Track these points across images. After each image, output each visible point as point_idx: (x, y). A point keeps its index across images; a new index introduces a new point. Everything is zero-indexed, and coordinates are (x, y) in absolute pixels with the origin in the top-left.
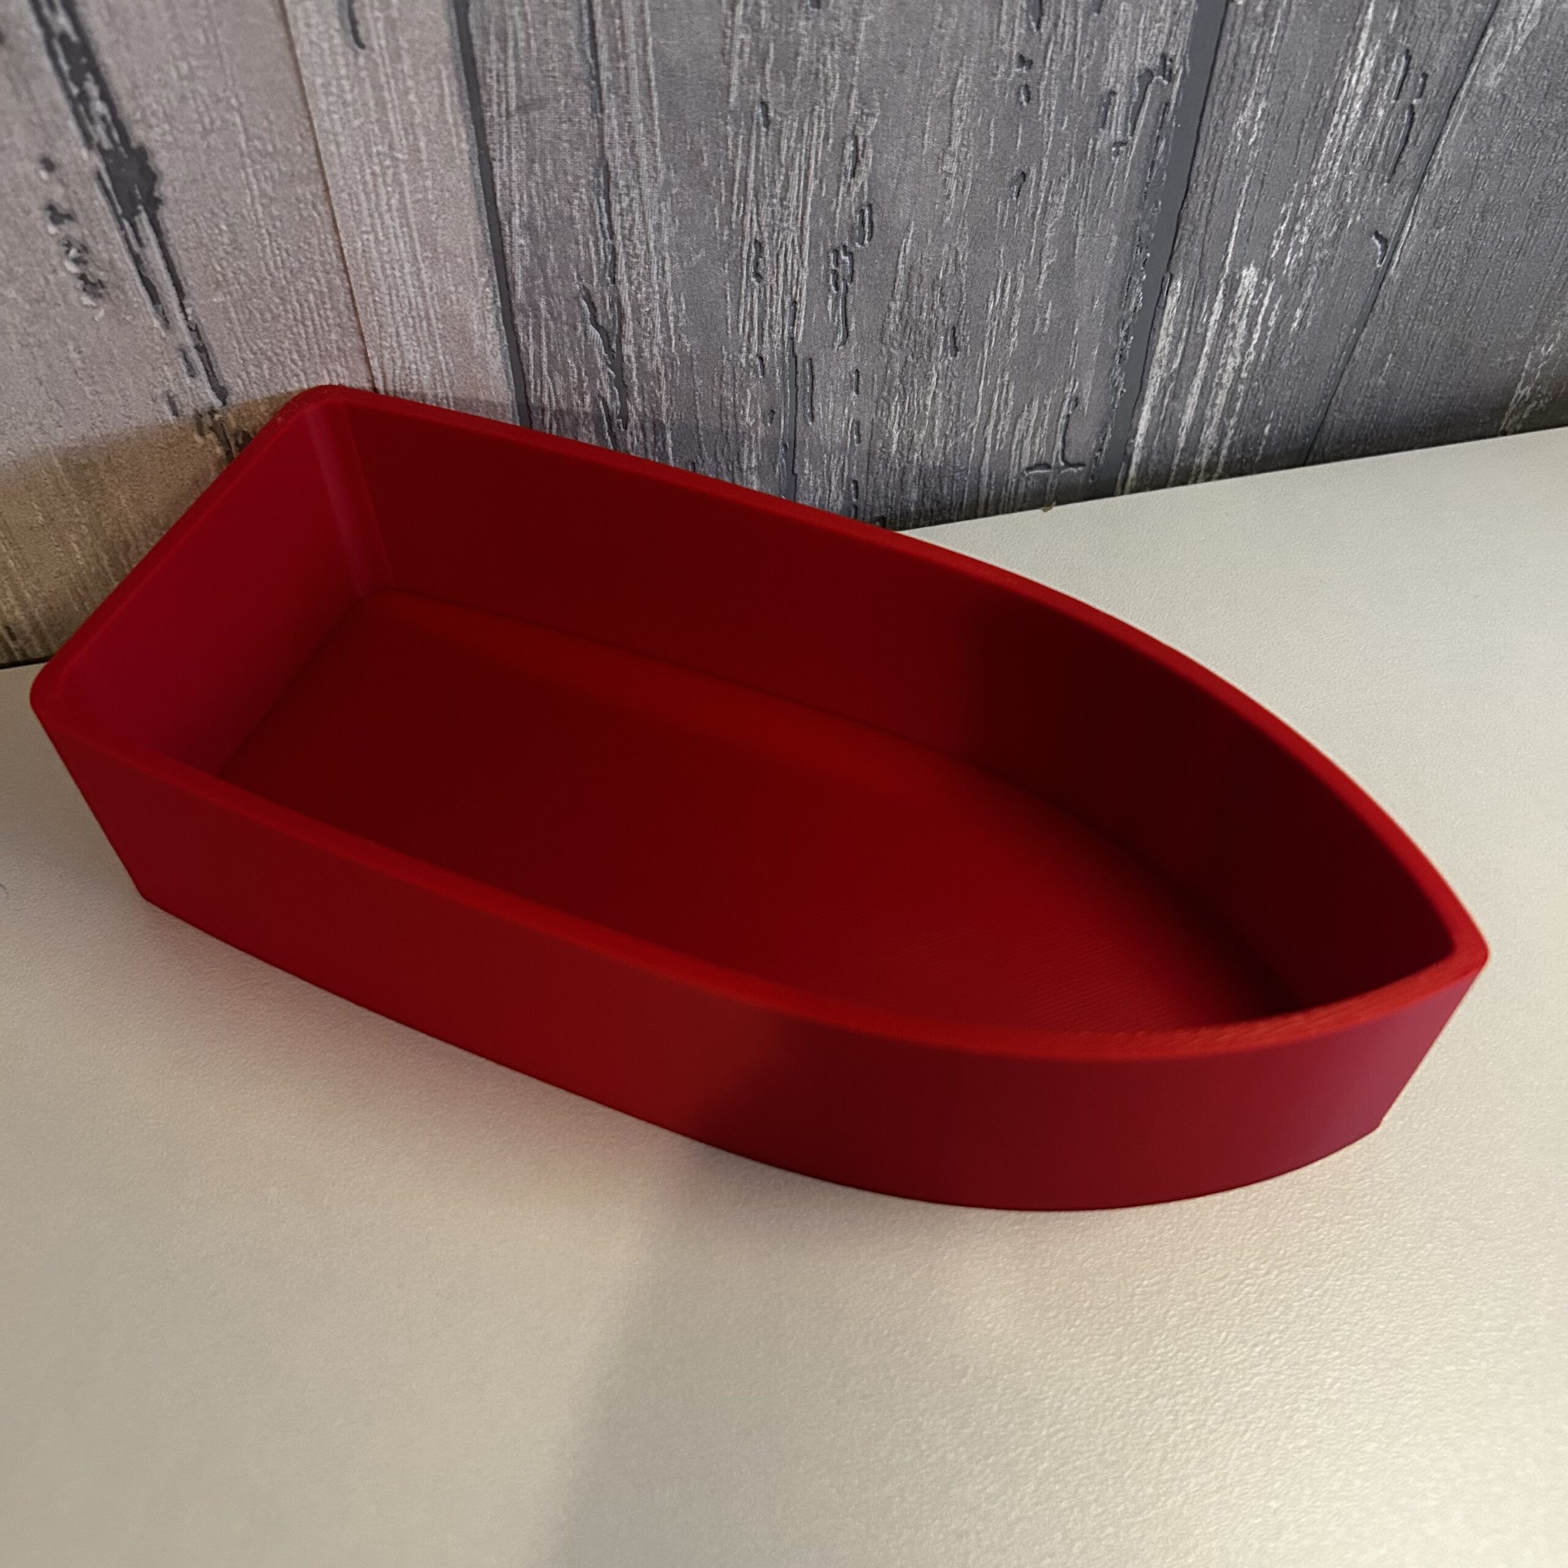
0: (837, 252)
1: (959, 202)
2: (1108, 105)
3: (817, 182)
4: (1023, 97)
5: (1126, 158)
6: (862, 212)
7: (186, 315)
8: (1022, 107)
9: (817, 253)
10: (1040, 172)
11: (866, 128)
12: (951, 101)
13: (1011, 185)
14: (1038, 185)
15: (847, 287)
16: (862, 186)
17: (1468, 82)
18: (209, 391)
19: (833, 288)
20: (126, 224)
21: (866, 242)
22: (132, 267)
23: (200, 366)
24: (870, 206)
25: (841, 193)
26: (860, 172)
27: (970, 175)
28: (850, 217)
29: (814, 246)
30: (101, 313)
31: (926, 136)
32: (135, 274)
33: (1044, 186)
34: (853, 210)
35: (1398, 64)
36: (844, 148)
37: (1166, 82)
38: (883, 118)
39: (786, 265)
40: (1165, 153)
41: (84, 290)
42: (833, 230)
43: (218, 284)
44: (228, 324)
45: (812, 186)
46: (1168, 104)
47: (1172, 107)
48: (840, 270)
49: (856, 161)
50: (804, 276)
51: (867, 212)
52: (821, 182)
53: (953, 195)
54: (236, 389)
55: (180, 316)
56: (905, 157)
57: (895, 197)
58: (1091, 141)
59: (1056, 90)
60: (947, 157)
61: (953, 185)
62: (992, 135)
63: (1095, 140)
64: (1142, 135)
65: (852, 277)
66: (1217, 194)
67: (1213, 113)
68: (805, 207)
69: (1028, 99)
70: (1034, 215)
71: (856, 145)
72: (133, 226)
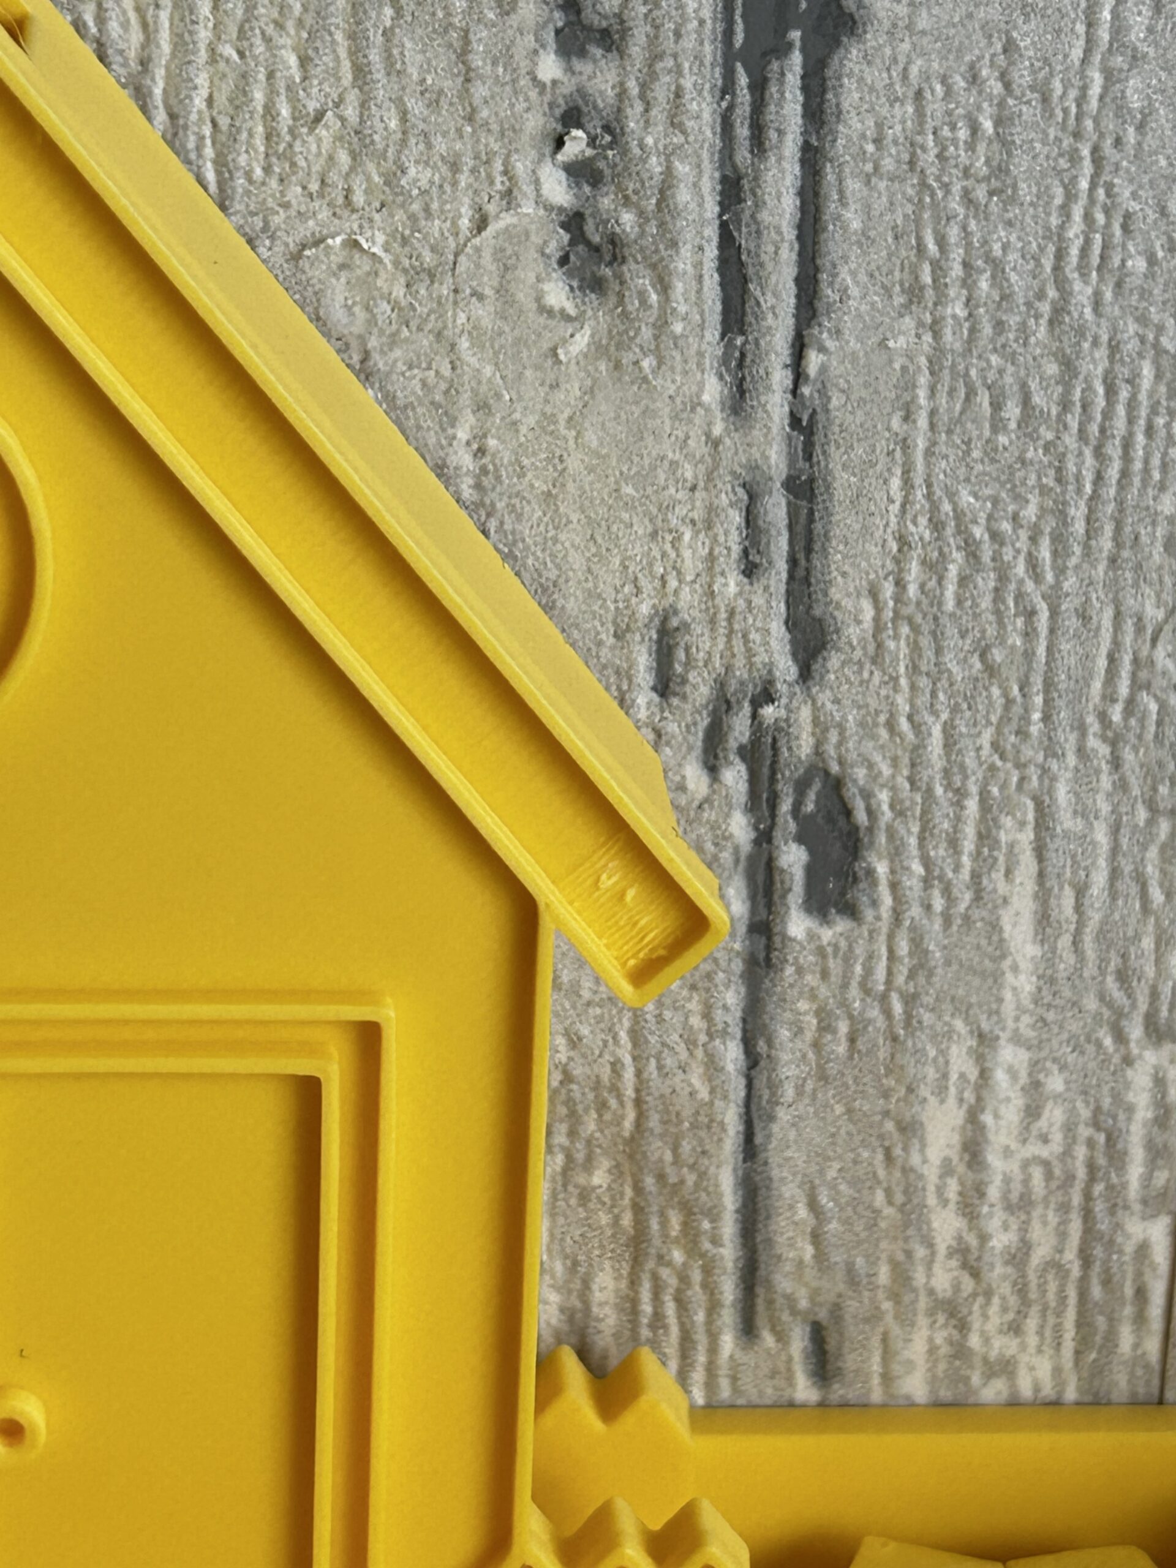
7: (799, 375)
18: (777, 629)
20: (743, 80)
22: (712, 209)
23: (780, 545)
30: (581, 341)
32: (712, 232)
41: (564, 261)
43: (914, 293)
44: (896, 423)
54: (853, 632)
55: (780, 377)
72: (758, 87)
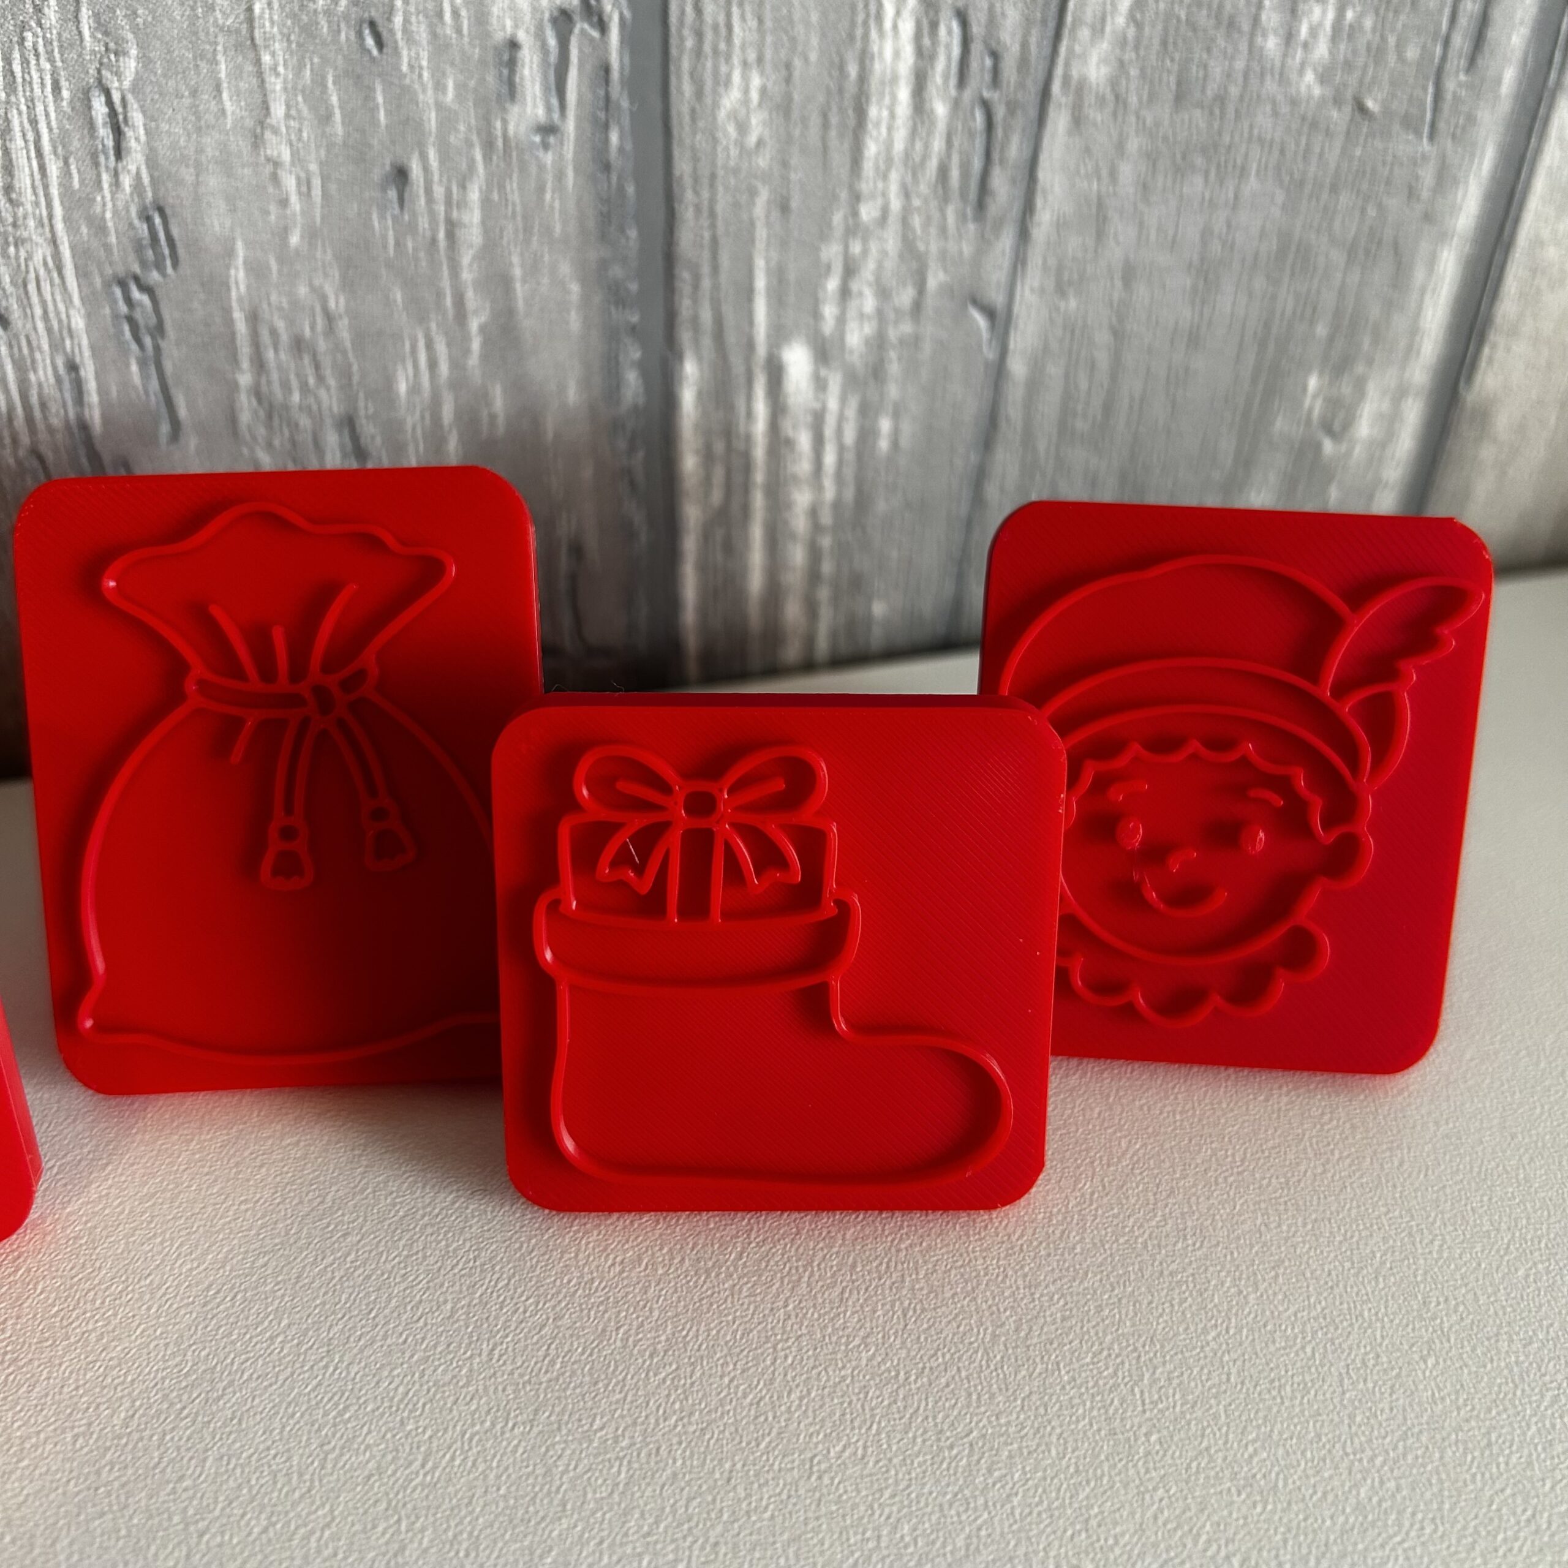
0: (123, 284)
1: (306, 212)
2: (512, 64)
3: (61, 164)
4: (370, 42)
5: (561, 157)
6: (149, 220)
8: (373, 59)
9: (91, 284)
10: (426, 169)
11: (118, 74)
12: (253, 39)
13: (384, 189)
14: (429, 191)
15: (157, 349)
16: (138, 176)
17: (1059, 71)
19: (134, 347)
21: (169, 270)
24: (161, 210)
25: (106, 186)
26: (129, 151)
27: (313, 167)
28: (131, 225)
29: (82, 274)
31: (225, 96)
33: (439, 191)
34: (134, 211)
35: (950, 32)
36: (90, 108)
37: (595, 34)
38: (145, 60)
39: (43, 303)
40: (621, 150)
42: (107, 247)
45: (54, 169)
46: (607, 69)
47: (615, 75)
48: (138, 315)
49: (118, 133)
50: (79, 322)
51: (157, 220)
52: (66, 163)
53: (294, 199)
56: (199, 129)
57: (197, 198)
58: (498, 124)
59: (422, 33)
60: (268, 135)
61: (290, 183)
62: (334, 99)
63: (505, 122)
64: (579, 119)
65: (159, 329)
66: (720, 224)
67: (684, 89)
68: (49, 205)
69: (380, 43)
70: (434, 241)
71: (109, 103)
